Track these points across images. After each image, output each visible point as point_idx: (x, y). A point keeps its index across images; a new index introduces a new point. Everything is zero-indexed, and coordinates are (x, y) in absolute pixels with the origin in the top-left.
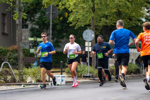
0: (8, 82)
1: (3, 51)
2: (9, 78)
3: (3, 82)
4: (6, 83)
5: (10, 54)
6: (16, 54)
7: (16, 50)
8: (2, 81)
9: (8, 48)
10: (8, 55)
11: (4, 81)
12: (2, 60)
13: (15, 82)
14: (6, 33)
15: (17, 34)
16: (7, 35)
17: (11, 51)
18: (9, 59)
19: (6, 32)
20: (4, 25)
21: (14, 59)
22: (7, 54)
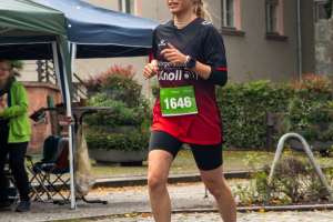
0: (301, 199)
1: (271, 95)
2: (304, 184)
3: (283, 201)
4: (294, 202)
5: (298, 105)
6: (318, 105)
7: (318, 90)
8: (282, 196)
9: (289, 85)
10: (290, 106)
11: (289, 195)
12: (270, 123)
13: (324, 199)
14: (281, 33)
15: (317, 37)
16: (283, 39)
17: (302, 95)
18: (295, 120)
19: (279, 29)
20: (272, 8)
21: (310, 120)
22: (286, 104)
